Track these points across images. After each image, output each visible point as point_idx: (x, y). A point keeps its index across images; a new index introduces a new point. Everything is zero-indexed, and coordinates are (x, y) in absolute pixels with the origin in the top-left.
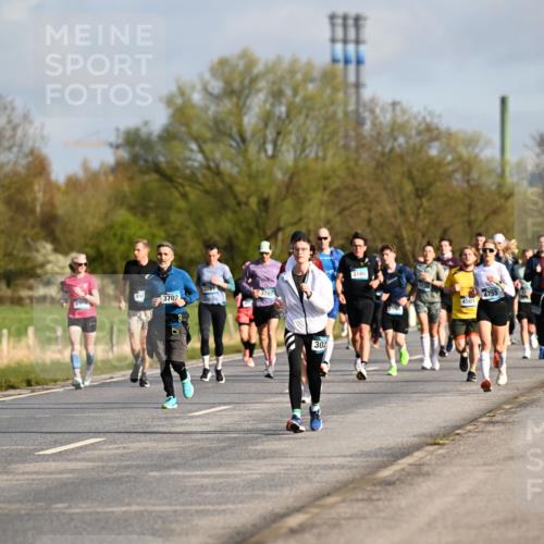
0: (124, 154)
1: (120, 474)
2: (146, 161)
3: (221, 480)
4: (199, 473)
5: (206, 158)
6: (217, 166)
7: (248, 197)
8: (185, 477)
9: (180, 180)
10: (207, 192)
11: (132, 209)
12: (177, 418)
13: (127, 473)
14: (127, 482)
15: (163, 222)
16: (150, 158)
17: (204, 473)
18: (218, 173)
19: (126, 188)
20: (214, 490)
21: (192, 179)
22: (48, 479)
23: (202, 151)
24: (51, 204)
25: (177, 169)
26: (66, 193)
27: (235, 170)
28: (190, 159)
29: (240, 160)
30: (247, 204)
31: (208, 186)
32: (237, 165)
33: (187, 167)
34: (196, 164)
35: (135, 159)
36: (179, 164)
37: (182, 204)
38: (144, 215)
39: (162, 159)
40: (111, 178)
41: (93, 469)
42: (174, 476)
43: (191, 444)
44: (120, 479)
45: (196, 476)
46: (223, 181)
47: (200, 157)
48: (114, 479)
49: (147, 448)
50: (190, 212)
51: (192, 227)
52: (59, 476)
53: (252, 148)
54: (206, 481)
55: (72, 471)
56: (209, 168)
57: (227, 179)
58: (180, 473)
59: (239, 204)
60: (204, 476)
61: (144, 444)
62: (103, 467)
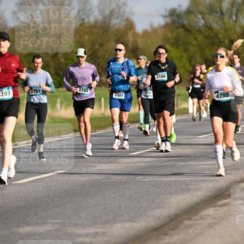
0: (168, 20)
1: (166, 163)
2: (178, 23)
3: (212, 166)
4: (202, 163)
5: (205, 22)
6: (210, 25)
7: (225, 39)
8: (196, 165)
9: (194, 32)
10: (206, 37)
11: (172, 45)
12: (192, 138)
13: (170, 163)
14: (169, 167)
15: (186, 50)
16: (180, 22)
17: (204, 163)
18: (211, 28)
19: (169, 35)
20: (209, 171)
21: (199, 31)
22: (134, 166)
23: (203, 18)
24: (136, 42)
25: (192, 27)
26: (143, 37)
27: (218, 27)
28: (198, 22)
29: (221, 23)
30: (224, 42)
31: (206, 34)
32: (219, 25)
33: (197, 26)
34: (201, 25)
35: (173, 22)
36: (193, 24)
37: (194, 42)
38: (178, 47)
39: (185, 22)
40: (163, 31)
41: (154, 162)
42: (190, 165)
43: (198, 150)
44: (166, 166)
45: (201, 165)
46: (213, 32)
47: (202, 21)
48: (164, 166)
49: (178, 152)
50: (198, 46)
51: (199, 53)
52: (139, 164)
53: (226, 17)
54: (205, 167)
55: (145, 162)
56: (206, 26)
57: (215, 31)
58: (193, 163)
59: (220, 42)
60: (204, 165)
61: (177, 150)
62: (159, 160)
